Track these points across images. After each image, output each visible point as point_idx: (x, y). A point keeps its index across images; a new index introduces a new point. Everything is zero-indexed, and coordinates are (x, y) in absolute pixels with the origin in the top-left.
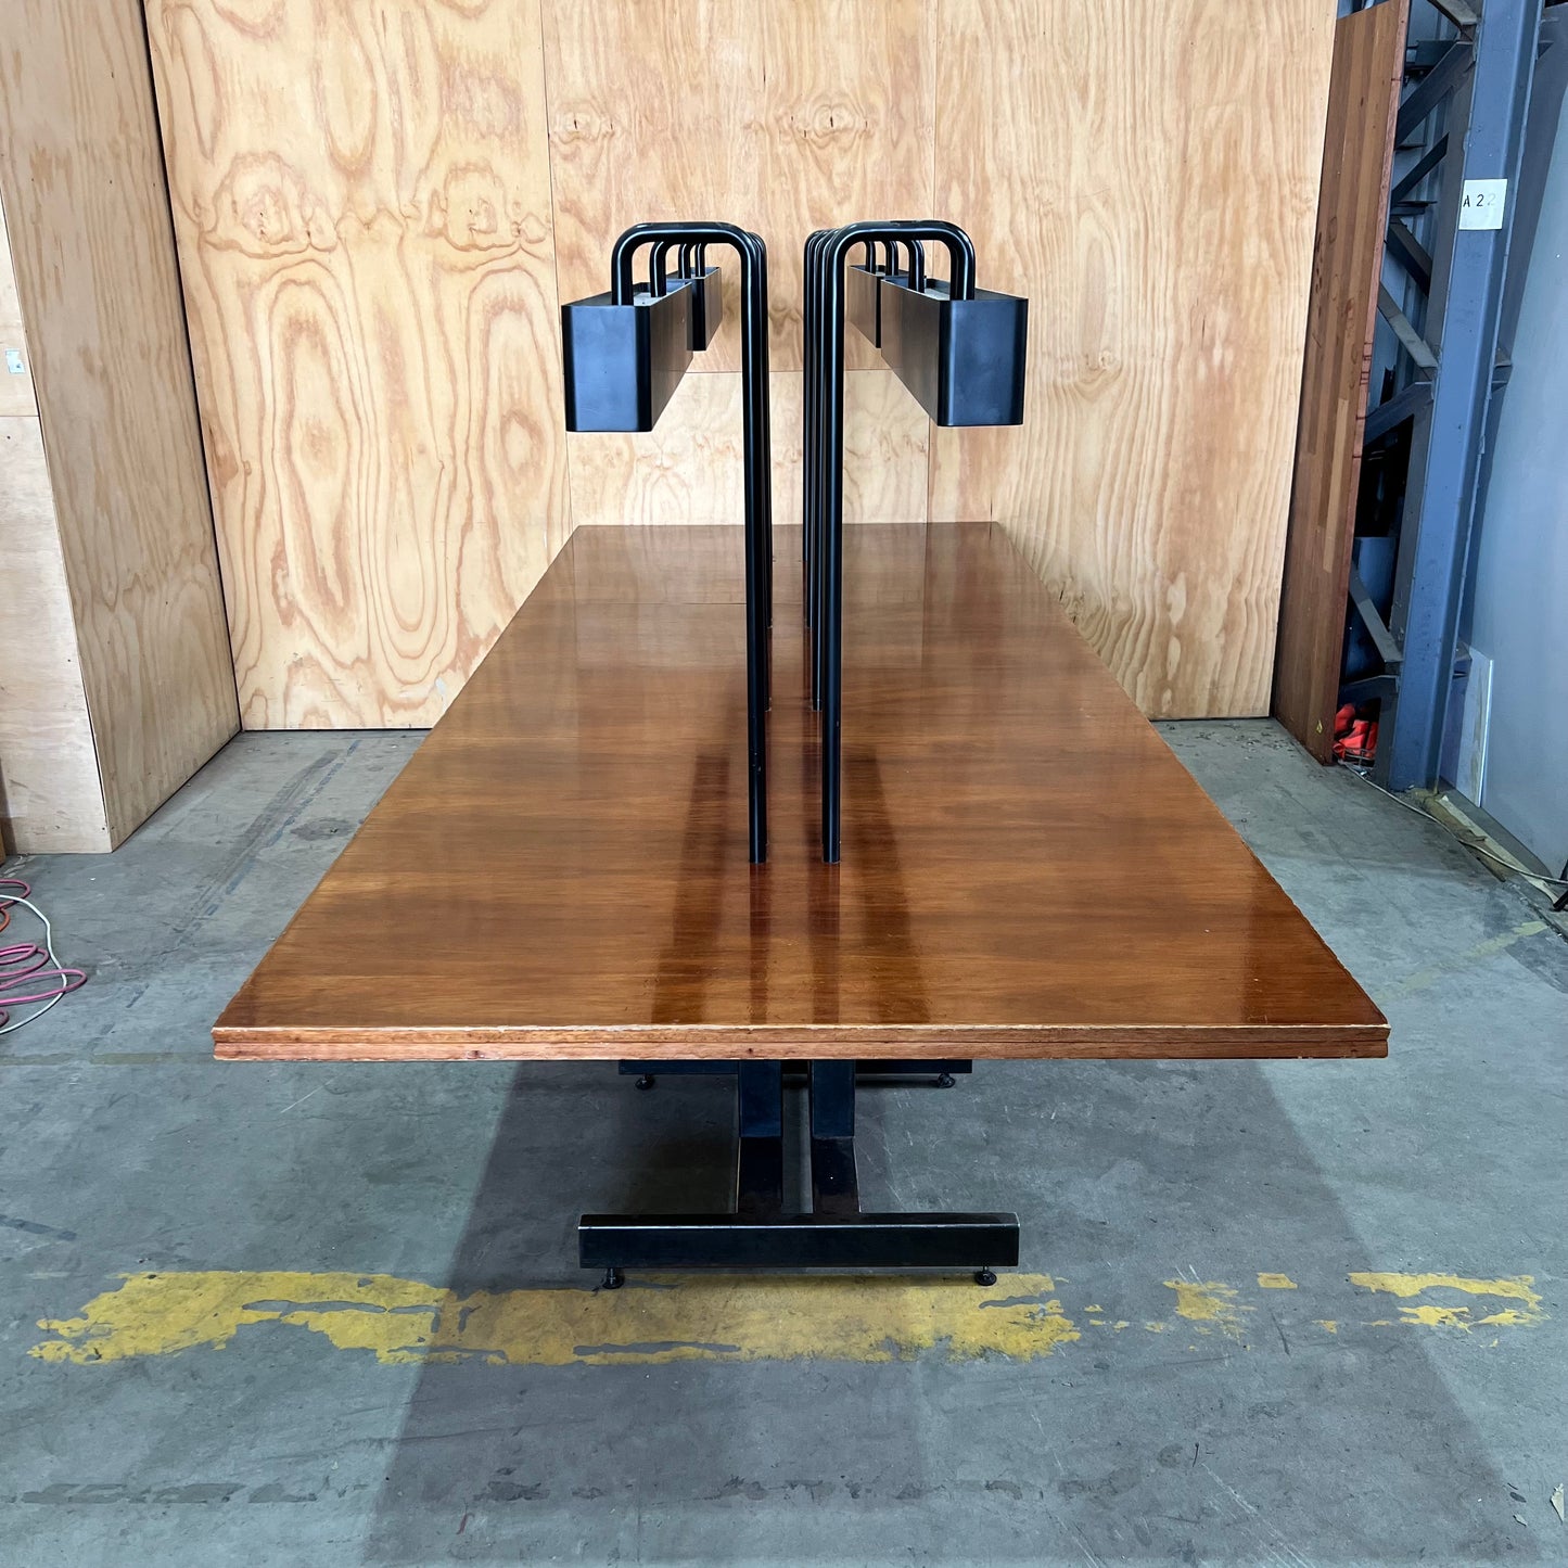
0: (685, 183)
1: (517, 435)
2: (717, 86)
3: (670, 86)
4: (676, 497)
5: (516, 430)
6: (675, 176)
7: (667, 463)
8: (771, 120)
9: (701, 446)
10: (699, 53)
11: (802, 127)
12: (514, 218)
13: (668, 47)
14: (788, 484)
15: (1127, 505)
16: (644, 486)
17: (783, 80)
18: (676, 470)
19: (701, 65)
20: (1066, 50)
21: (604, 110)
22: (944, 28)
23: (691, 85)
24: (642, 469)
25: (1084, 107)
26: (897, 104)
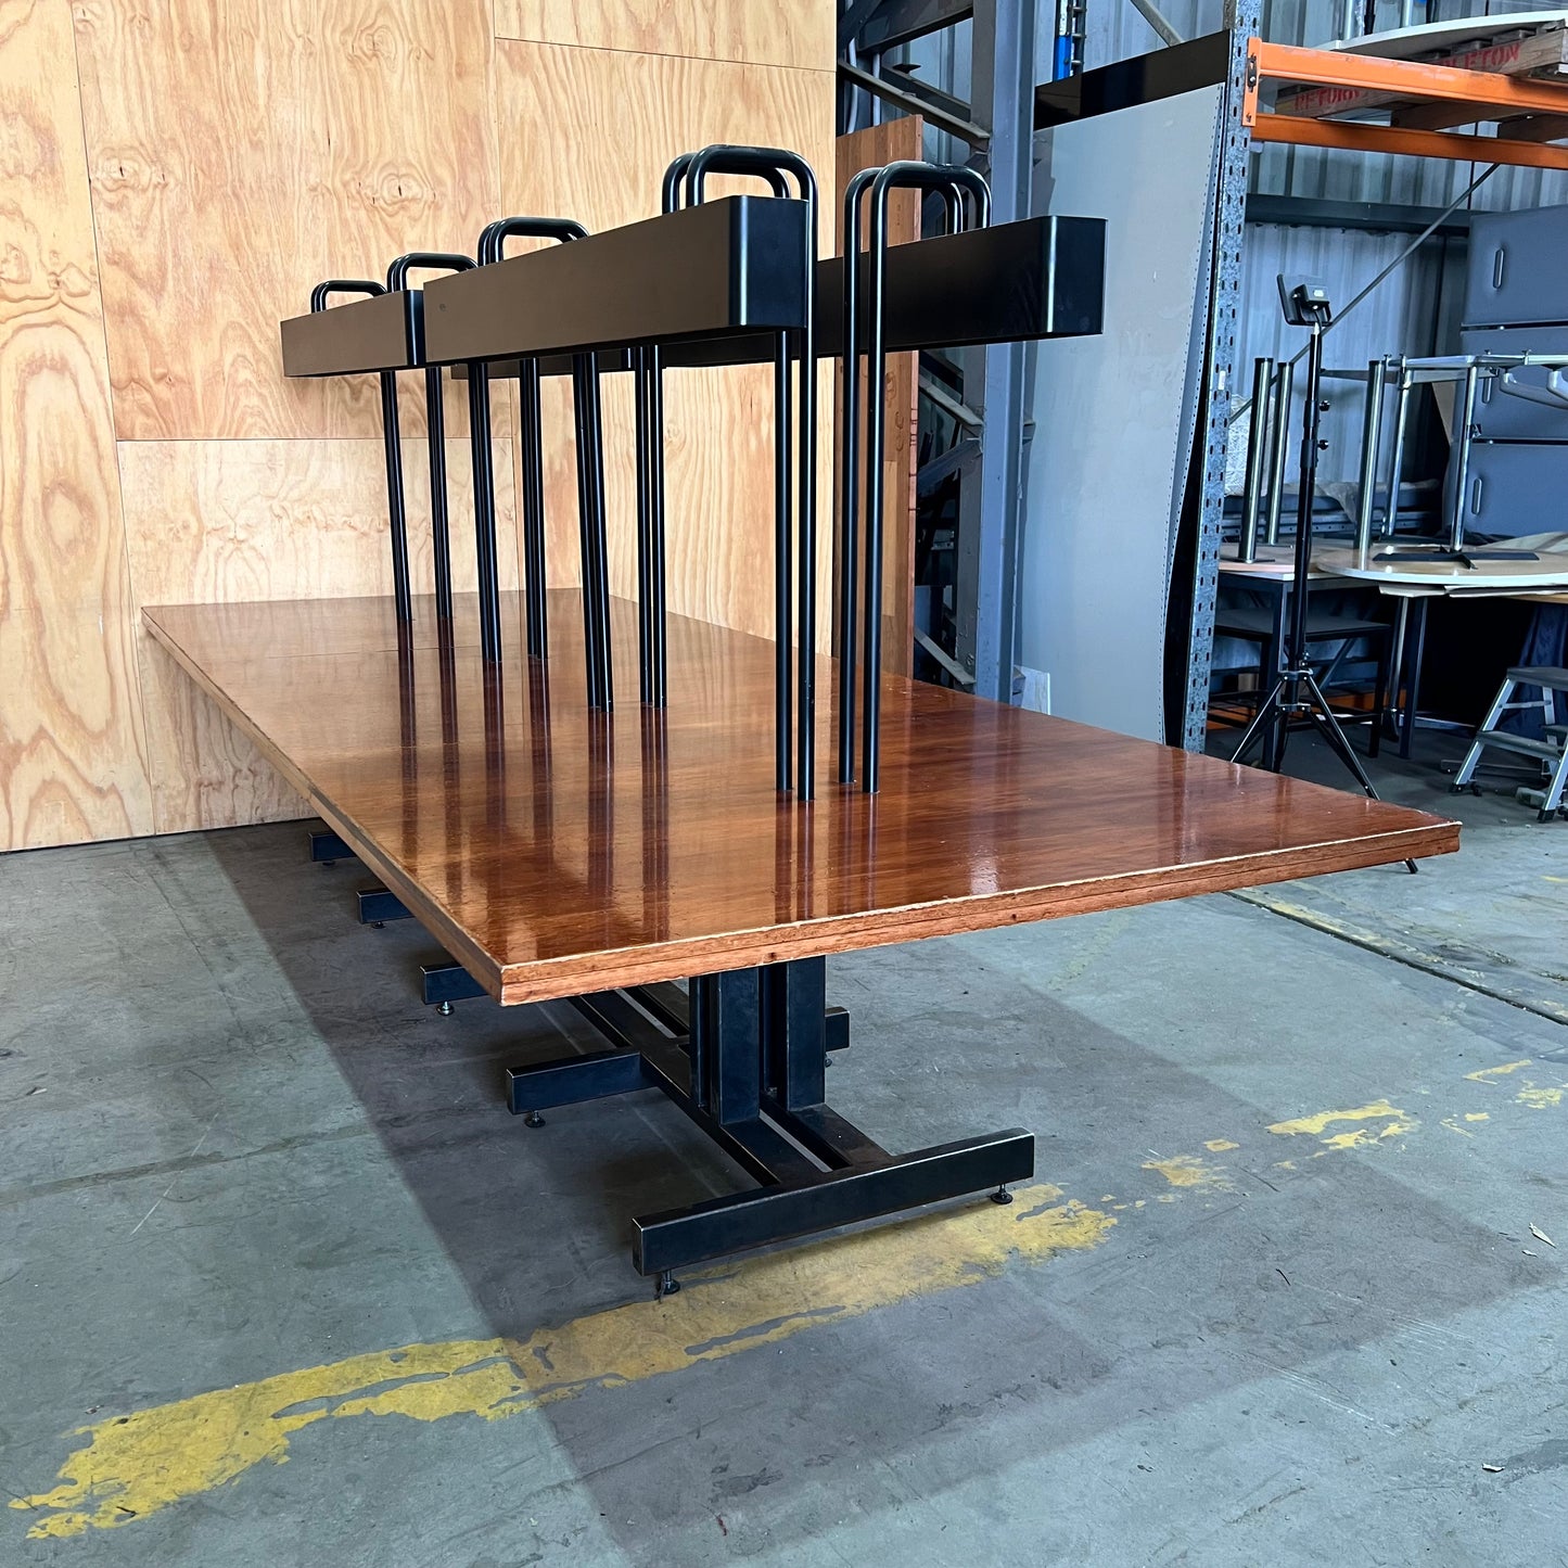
0: (249, 244)
1: (63, 510)
2: (279, 145)
3: (228, 141)
4: (253, 571)
5: (60, 500)
6: (238, 235)
7: (242, 535)
8: (338, 185)
9: (279, 517)
10: (257, 109)
11: (369, 193)
12: (51, 268)
13: (224, 102)
14: (376, 555)
15: (700, 568)
16: (217, 561)
17: (347, 145)
18: (252, 542)
19: (261, 121)
20: (617, 143)
21: (155, 160)
22: (504, 110)
23: (251, 142)
24: (214, 543)
25: (636, 195)
26: (464, 177)
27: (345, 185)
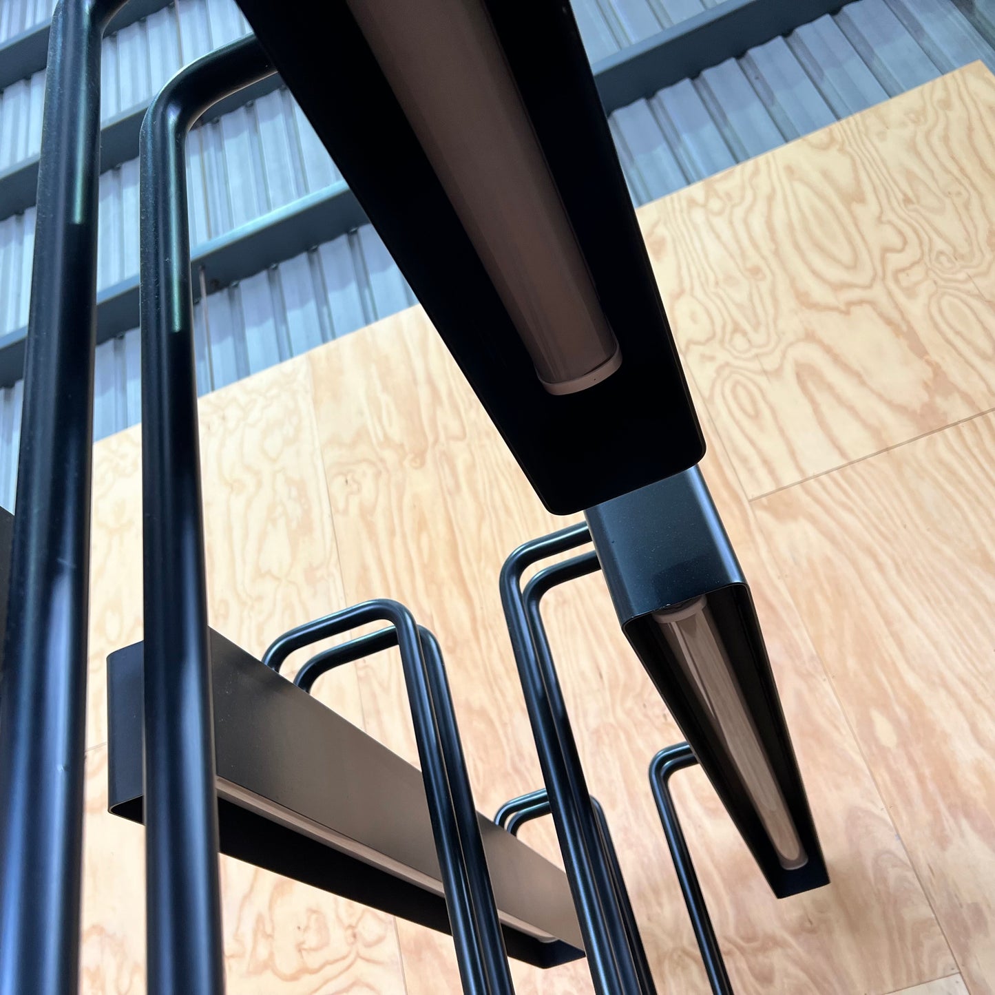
27: (629, 713)
